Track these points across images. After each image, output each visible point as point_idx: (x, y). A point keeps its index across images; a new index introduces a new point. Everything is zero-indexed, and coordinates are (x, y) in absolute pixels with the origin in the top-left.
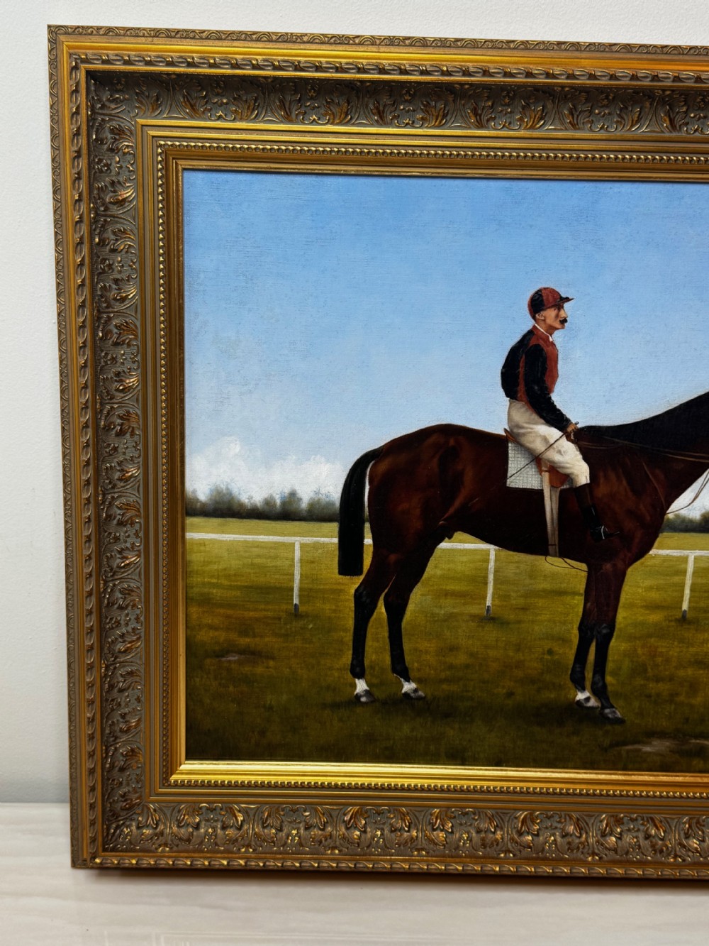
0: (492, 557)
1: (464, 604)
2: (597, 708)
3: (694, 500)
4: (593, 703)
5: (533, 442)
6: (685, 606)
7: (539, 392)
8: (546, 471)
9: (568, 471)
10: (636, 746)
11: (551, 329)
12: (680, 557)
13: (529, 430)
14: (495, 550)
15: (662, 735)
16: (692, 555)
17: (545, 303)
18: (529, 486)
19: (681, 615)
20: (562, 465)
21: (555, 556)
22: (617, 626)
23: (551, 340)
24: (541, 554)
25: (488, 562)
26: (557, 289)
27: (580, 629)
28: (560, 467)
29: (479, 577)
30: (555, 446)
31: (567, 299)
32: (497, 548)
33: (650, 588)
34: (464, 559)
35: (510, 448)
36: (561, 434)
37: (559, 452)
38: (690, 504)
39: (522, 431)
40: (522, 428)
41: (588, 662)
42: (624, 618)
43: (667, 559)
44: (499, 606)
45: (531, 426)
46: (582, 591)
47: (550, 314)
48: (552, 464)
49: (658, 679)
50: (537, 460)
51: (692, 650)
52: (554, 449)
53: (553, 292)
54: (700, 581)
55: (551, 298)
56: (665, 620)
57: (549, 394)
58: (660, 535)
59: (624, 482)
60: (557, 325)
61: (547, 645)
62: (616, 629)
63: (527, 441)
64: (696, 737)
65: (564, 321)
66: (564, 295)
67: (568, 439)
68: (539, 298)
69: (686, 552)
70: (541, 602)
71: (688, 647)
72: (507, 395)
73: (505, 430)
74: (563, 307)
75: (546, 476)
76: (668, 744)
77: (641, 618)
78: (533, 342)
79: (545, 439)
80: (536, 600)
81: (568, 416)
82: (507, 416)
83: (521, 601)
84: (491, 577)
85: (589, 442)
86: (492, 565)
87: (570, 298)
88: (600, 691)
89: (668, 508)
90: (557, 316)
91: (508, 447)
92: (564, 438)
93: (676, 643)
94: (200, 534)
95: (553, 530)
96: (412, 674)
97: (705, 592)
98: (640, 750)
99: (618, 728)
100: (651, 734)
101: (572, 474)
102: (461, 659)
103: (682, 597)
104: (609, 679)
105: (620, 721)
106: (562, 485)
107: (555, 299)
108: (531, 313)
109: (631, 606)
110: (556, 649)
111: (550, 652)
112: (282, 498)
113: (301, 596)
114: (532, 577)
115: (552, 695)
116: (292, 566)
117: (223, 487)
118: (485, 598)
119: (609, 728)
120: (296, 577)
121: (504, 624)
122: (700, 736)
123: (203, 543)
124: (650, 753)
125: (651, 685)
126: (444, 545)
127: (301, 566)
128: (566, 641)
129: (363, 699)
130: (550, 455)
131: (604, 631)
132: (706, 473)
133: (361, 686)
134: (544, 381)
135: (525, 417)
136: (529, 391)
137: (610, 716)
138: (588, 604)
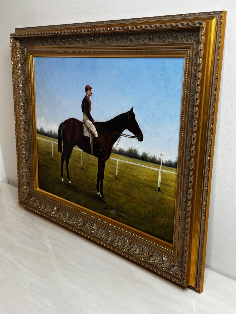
0: (82, 153)
1: (78, 164)
2: (101, 197)
4: (100, 196)
5: (88, 124)
6: (117, 174)
7: (88, 112)
9: (94, 133)
10: (109, 210)
11: (89, 96)
12: (115, 160)
15: (114, 209)
16: (118, 160)
17: (88, 89)
18: (87, 136)
20: (93, 131)
21: (92, 155)
23: (89, 98)
26: (90, 85)
27: (98, 175)
29: (80, 157)
30: (91, 126)
33: (110, 168)
34: (77, 152)
38: (116, 146)
39: (85, 121)
40: (85, 120)
42: (105, 174)
43: (113, 160)
45: (87, 120)
46: (98, 165)
47: (89, 91)
48: (91, 131)
53: (89, 86)
54: (119, 168)
56: (113, 177)
57: (90, 112)
59: (104, 138)
61: (92, 178)
63: (86, 124)
65: (91, 94)
66: (91, 87)
70: (91, 167)
71: (118, 186)
72: (83, 112)
74: (91, 90)
75: (90, 134)
76: (115, 212)
77: (109, 175)
78: (86, 99)
79: (89, 124)
81: (93, 119)
82: (83, 117)
83: (87, 165)
84: (82, 158)
86: (82, 155)
88: (102, 193)
89: (112, 146)
90: (90, 92)
92: (93, 124)
93: (115, 184)
94: (39, 138)
96: (70, 179)
97: (120, 171)
98: (110, 212)
100: (112, 208)
101: (94, 134)
102: (78, 178)
103: (116, 172)
104: (103, 190)
105: (105, 202)
108: (86, 91)
110: (94, 180)
111: (93, 180)
112: (50, 132)
113: (53, 155)
114: (89, 159)
115: (93, 192)
116: (52, 148)
117: (42, 128)
118: (81, 163)
119: (104, 203)
120: (53, 151)
121: (85, 170)
122: (121, 212)
123: (40, 140)
124: (112, 213)
125: (111, 194)
126: (74, 148)
127: (53, 148)
128: (95, 178)
129: (63, 183)
130: (91, 128)
131: (102, 177)
132: (119, 138)
133: (63, 180)
134: (89, 109)
135: (86, 118)
136: (86, 111)
137: (104, 200)
138: (99, 169)
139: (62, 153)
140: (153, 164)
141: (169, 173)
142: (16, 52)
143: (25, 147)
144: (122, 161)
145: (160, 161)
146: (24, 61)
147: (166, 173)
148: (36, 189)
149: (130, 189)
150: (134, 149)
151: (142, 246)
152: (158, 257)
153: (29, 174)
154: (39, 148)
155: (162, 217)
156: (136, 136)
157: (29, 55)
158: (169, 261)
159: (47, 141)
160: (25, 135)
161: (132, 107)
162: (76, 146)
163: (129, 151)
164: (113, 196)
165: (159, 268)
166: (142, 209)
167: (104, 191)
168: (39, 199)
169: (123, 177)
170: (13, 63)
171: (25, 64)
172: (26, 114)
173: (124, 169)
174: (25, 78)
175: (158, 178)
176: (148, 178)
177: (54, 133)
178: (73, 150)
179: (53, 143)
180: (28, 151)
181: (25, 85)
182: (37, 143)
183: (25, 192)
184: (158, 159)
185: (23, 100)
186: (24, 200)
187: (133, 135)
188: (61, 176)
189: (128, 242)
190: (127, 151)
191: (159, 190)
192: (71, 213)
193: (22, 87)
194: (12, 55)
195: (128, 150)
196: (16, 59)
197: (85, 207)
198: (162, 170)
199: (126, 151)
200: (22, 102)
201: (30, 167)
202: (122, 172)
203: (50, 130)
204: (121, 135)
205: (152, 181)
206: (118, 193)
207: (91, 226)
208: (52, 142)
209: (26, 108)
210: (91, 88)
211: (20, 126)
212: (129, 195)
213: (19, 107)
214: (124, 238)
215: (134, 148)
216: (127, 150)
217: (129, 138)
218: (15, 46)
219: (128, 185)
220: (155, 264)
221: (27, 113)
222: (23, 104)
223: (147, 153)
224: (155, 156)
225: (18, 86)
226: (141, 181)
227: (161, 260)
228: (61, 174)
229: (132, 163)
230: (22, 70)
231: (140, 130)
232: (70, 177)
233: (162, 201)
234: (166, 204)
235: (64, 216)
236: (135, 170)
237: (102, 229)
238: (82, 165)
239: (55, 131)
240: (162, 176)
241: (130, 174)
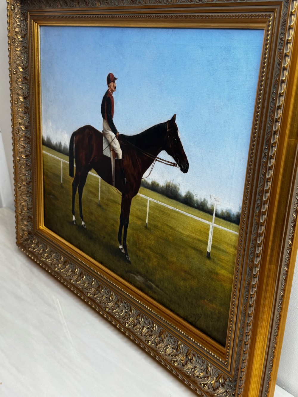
0: (100, 181)
1: (94, 197)
2: (124, 253)
3: (149, 174)
4: (123, 251)
5: (109, 137)
6: (147, 222)
7: (110, 117)
9: (117, 152)
10: (134, 275)
11: (112, 91)
12: (145, 199)
13: (108, 132)
14: (100, 179)
15: (141, 275)
16: (149, 199)
17: (111, 80)
19: (146, 225)
20: (116, 149)
21: (114, 186)
23: (112, 96)
24: (111, 184)
29: (97, 188)
30: (114, 140)
33: (137, 210)
34: (94, 180)
36: (115, 136)
38: (148, 176)
39: (106, 132)
40: (106, 131)
42: (131, 219)
43: (142, 198)
44: (102, 201)
46: (121, 204)
47: (112, 84)
48: (113, 148)
52: (114, 142)
53: (113, 75)
54: (151, 211)
55: (112, 78)
56: (142, 225)
57: (112, 119)
59: (131, 161)
61: (112, 222)
63: (107, 136)
65: (115, 88)
66: (115, 77)
68: (109, 78)
69: (147, 198)
70: (111, 204)
71: (147, 240)
72: (103, 117)
74: (115, 82)
75: (112, 152)
76: (142, 279)
77: (135, 221)
78: (108, 96)
79: (111, 137)
81: (117, 129)
82: (103, 125)
84: (100, 189)
85: (122, 141)
86: (100, 184)
88: (125, 247)
89: (142, 176)
90: (114, 85)
92: (116, 138)
93: (144, 236)
95: (114, 176)
96: (84, 219)
97: (152, 217)
98: (135, 277)
99: (129, 265)
100: (138, 273)
102: (93, 218)
103: (146, 217)
104: (127, 243)
105: (129, 262)
108: (108, 84)
110: (114, 225)
111: (113, 225)
112: (59, 144)
113: (63, 180)
114: (109, 193)
115: (114, 243)
116: (61, 169)
117: (49, 137)
118: (98, 197)
119: (127, 263)
120: (62, 173)
121: (103, 209)
122: (151, 281)
123: (46, 155)
124: (137, 280)
125: (138, 251)
126: (90, 173)
127: (63, 170)
128: (117, 222)
129: (74, 223)
130: (113, 144)
131: (126, 223)
132: (152, 164)
133: (74, 219)
134: (111, 113)
135: (107, 127)
136: (108, 116)
137: (127, 259)
138: (122, 210)
139: (74, 178)
140: (202, 213)
141: (226, 232)
142: (14, 19)
143: (27, 164)
144: (156, 201)
145: (213, 209)
146: (26, 32)
147: (221, 231)
148: (40, 227)
149: (164, 247)
150: (174, 185)
151: (178, 342)
152: (200, 364)
153: (31, 204)
154: (45, 167)
155: (211, 301)
156: (178, 163)
157: (33, 23)
158: (217, 375)
159: (56, 157)
160: (27, 146)
161: (173, 115)
162: (93, 170)
163: (167, 186)
164: (141, 254)
165: (199, 383)
166: (182, 283)
167: (128, 245)
168: (43, 242)
169: (156, 227)
170: (10, 35)
171: (27, 37)
172: (27, 114)
173: (158, 215)
174: (27, 58)
175: (208, 237)
176: (192, 234)
177: (64, 146)
178: (88, 175)
179: (63, 162)
180: (30, 171)
181: (26, 70)
182: (42, 159)
183: (26, 229)
184: (209, 205)
185: (24, 93)
186: (24, 241)
188: (71, 213)
189: (158, 330)
190: (163, 187)
191: (208, 256)
192: (82, 270)
193: (23, 73)
194: (9, 22)
196: (15, 28)
197: (101, 263)
198: (215, 224)
199: (161, 186)
200: (22, 96)
201: (32, 194)
202: (155, 219)
203: (60, 142)
204: (156, 159)
205: (199, 240)
206: (148, 251)
207: (108, 295)
208: (62, 160)
209: (28, 106)
210: (116, 79)
211: (19, 132)
212: (163, 257)
213: (17, 103)
214: (152, 323)
215: (174, 183)
216: (164, 185)
217: (167, 165)
218: (13, 8)
219: (162, 241)
220: (194, 375)
221: (29, 113)
222: (25, 98)
223: (194, 194)
224: (205, 199)
225: (16, 71)
226: (183, 237)
227: (204, 371)
228: (71, 210)
229: (170, 207)
230: (24, 46)
232: (84, 216)
233: (212, 274)
234: (218, 281)
235: (72, 273)
236: (174, 218)
237: (122, 303)
238: (99, 199)
239: (66, 144)
240: (215, 234)
241: (167, 223)
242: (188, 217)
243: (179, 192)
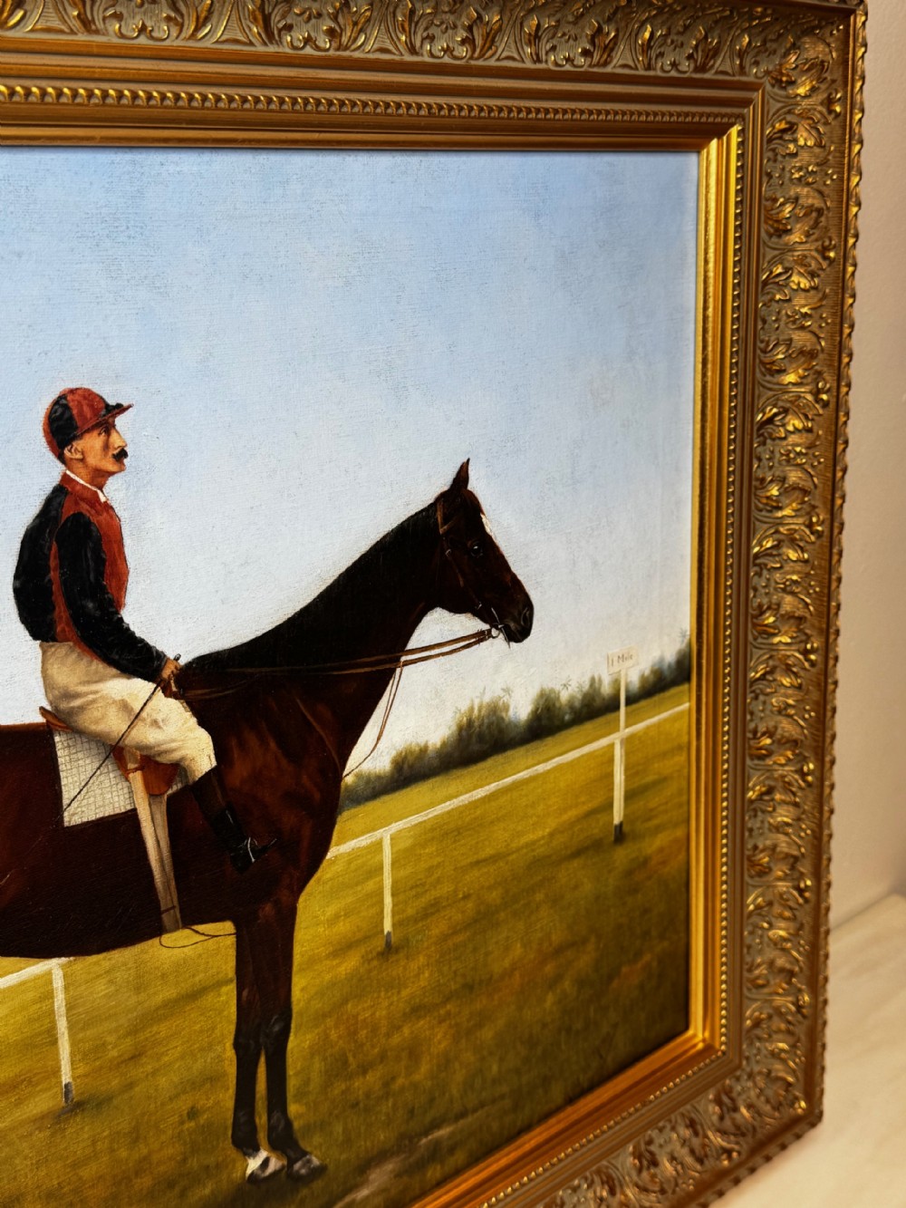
0: (58, 983)
1: (19, 1103)
2: (282, 1169)
3: (379, 739)
4: (274, 1165)
5: (103, 718)
6: (388, 925)
7: (98, 613)
8: (136, 770)
9: (176, 756)
10: (348, 1199)
11: (100, 477)
12: (372, 845)
13: (91, 697)
14: (62, 967)
15: (380, 1157)
16: (385, 834)
17: (79, 424)
18: (108, 811)
19: (383, 943)
20: (164, 747)
21: (176, 929)
22: (296, 1008)
23: (103, 499)
24: (151, 936)
25: (52, 997)
26: (96, 390)
27: (236, 1045)
28: (160, 754)
29: (40, 1034)
30: (144, 714)
31: (120, 409)
32: (64, 960)
33: (336, 919)
34: (2, 1010)
35: (59, 746)
36: (152, 686)
37: (155, 723)
38: (373, 749)
39: (77, 703)
40: (76, 696)
41: (258, 1096)
42: (303, 989)
43: (354, 856)
44: (86, 1076)
45: (94, 687)
47: (91, 444)
48: (145, 753)
49: (364, 1069)
50: (116, 753)
51: (405, 993)
52: (144, 720)
53: (89, 397)
54: (402, 873)
55: (87, 411)
56: (365, 962)
57: (117, 612)
58: (340, 819)
59: (273, 745)
60: (109, 465)
61: (184, 1104)
62: (294, 1016)
63: (88, 721)
64: (426, 1133)
65: (121, 455)
66: (112, 402)
67: (168, 693)
68: (63, 414)
69: (378, 834)
70: (162, 1029)
71: (399, 992)
72: (35, 636)
73: (43, 711)
74: (114, 426)
75: (137, 778)
76: (391, 1166)
77: (328, 977)
78: (68, 511)
79: (124, 706)
80: (155, 1029)
81: (160, 648)
82: (41, 680)
83: (127, 1045)
84: (62, 1025)
85: (203, 688)
86: (60, 999)
87: (125, 404)
89: (344, 766)
90: (106, 446)
91: (53, 745)
92: (160, 694)
93: (382, 994)
95: (167, 884)
97: (412, 888)
98: (353, 1201)
99: (318, 1185)
100: (366, 1166)
101: (184, 758)
103: (382, 910)
104: (293, 1109)
105: (319, 1171)
106: (170, 786)
107: (95, 412)
108: (53, 450)
109: (312, 961)
110: (202, 1102)
124: (368, 1197)
130: (140, 735)
131: (276, 1028)
134: (103, 589)
137: (303, 1171)
138: (245, 993)
140: (588, 727)
144: (420, 818)
145: (619, 691)
147: (645, 733)
149: (475, 950)
150: (489, 705)
155: (638, 955)
156: (493, 626)
163: (460, 729)
167: (302, 1110)
169: (431, 910)
173: (435, 861)
176: (566, 816)
184: (607, 688)
187: (478, 625)
190: (444, 744)
191: (620, 835)
195: (454, 728)
198: (627, 730)
199: (438, 745)
202: (424, 885)
204: (404, 659)
205: (587, 815)
210: (117, 409)
215: (487, 699)
216: (447, 734)
217: (454, 655)
219: (460, 938)
224: (593, 680)
229: (480, 793)
231: (514, 577)
234: (650, 878)
241: (475, 858)
242: (548, 772)
243: (507, 719)
